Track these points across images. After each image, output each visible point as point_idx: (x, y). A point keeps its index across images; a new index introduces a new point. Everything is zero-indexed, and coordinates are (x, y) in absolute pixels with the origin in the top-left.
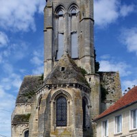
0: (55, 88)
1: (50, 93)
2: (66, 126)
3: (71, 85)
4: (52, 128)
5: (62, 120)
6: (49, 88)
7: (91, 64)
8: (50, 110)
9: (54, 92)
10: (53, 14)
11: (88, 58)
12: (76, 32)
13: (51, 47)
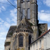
0: (19, 32)
1: (17, 34)
2: (23, 46)
3: (25, 31)
4: (18, 47)
5: (21, 44)
6: (17, 32)
7: (35, 21)
8: (17, 41)
9: (18, 34)
10: (20, 2)
11: (33, 19)
12: (29, 8)
13: (19, 15)
